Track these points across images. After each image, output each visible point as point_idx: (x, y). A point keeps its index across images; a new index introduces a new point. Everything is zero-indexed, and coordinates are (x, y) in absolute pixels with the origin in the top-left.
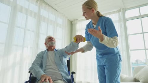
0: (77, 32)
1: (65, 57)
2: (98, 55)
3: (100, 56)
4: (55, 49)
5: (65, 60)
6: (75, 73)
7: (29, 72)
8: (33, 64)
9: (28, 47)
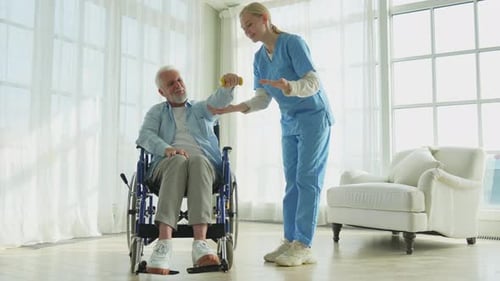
0: (237, 46)
1: (210, 120)
2: (285, 115)
3: (289, 118)
4: (188, 104)
5: (210, 125)
6: (230, 148)
7: (138, 147)
8: (142, 132)
9: (95, 100)
